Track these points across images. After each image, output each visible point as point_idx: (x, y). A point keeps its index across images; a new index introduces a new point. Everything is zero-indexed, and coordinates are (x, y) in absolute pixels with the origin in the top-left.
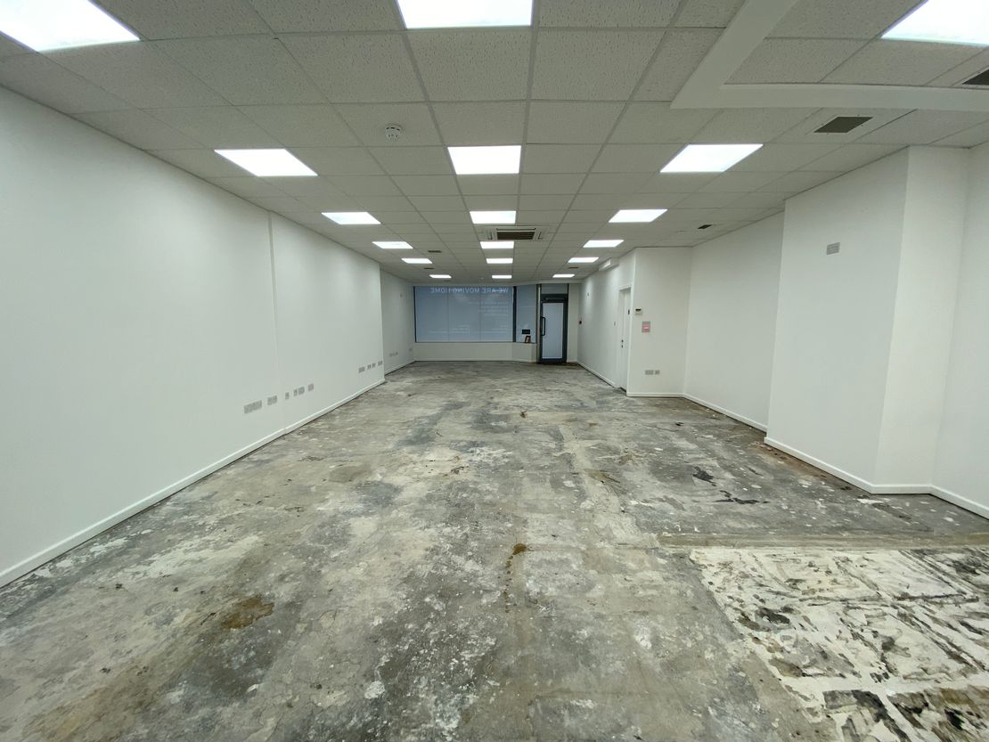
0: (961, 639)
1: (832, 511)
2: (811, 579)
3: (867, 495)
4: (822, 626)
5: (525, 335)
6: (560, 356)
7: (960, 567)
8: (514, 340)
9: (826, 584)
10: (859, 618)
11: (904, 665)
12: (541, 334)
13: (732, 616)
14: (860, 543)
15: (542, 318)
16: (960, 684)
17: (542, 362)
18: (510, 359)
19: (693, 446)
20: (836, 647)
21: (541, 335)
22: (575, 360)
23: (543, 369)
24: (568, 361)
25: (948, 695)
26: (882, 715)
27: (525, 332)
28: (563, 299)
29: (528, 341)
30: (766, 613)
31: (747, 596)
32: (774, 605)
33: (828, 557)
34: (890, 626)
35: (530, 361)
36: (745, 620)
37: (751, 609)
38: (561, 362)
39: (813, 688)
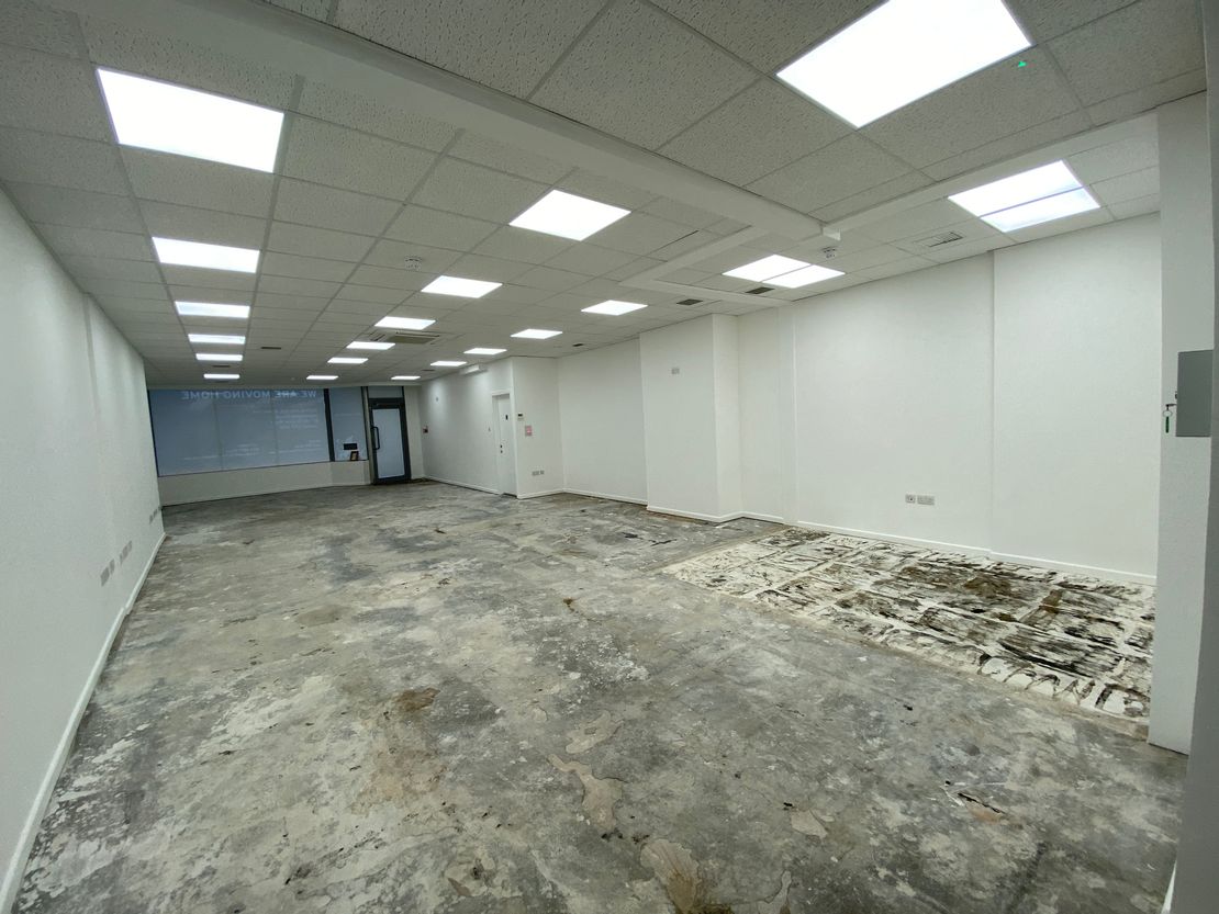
0: (787, 565)
1: (708, 535)
2: (722, 564)
3: (718, 524)
4: (738, 577)
5: (349, 452)
6: (401, 472)
7: (772, 543)
8: (332, 458)
9: (728, 563)
10: (749, 570)
11: (775, 579)
12: (374, 447)
13: (704, 586)
14: (730, 545)
15: (372, 428)
16: (795, 578)
17: (379, 482)
18: (330, 484)
19: (607, 522)
20: (748, 582)
21: (375, 450)
22: (422, 476)
23: (381, 489)
24: (413, 477)
25: (793, 582)
26: (778, 594)
27: (347, 447)
28: (398, 404)
29: (355, 457)
30: (714, 581)
31: (703, 577)
32: (716, 576)
33: (721, 554)
34: (762, 570)
35: (363, 483)
36: (709, 586)
37: (708, 581)
38: (405, 480)
39: (751, 595)
